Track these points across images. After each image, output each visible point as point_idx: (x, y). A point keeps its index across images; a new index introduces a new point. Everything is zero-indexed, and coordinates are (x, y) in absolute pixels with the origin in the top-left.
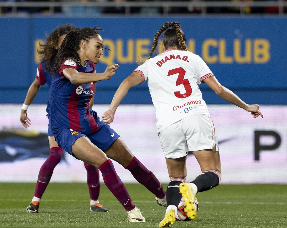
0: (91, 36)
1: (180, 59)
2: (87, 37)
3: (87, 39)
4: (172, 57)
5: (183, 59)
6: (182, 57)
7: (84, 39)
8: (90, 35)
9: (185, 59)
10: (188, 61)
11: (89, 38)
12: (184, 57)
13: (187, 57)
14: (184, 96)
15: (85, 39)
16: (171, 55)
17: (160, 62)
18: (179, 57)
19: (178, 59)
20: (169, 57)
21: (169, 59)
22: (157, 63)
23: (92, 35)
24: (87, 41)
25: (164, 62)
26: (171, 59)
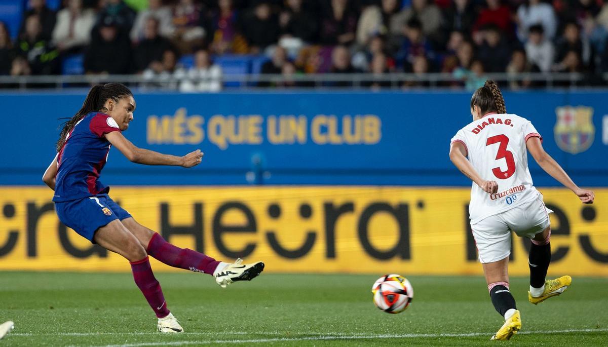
0: (121, 96)
1: (501, 123)
2: (116, 96)
3: (116, 98)
4: (491, 121)
5: (506, 123)
6: (503, 121)
7: (112, 98)
8: (120, 94)
9: (508, 122)
10: (512, 125)
11: (120, 98)
12: (506, 121)
13: (510, 120)
14: (506, 175)
15: (114, 98)
16: (489, 119)
17: (476, 129)
18: (499, 121)
19: (499, 123)
20: (488, 122)
21: (487, 124)
22: (473, 131)
23: (123, 94)
24: (116, 101)
25: (482, 129)
26: (490, 123)
